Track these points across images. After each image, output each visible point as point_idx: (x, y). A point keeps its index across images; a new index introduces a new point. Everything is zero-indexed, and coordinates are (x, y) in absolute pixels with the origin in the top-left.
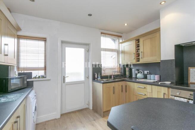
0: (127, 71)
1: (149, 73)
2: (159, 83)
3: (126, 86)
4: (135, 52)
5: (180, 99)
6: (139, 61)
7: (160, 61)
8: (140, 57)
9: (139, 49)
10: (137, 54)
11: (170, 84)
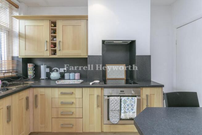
0: (29, 69)
1: (66, 72)
2: (91, 83)
3: (36, 96)
4: (48, 40)
5: (114, 98)
6: (54, 54)
7: (87, 57)
8: (57, 48)
9: (55, 37)
10: (52, 43)
11: (99, 83)
